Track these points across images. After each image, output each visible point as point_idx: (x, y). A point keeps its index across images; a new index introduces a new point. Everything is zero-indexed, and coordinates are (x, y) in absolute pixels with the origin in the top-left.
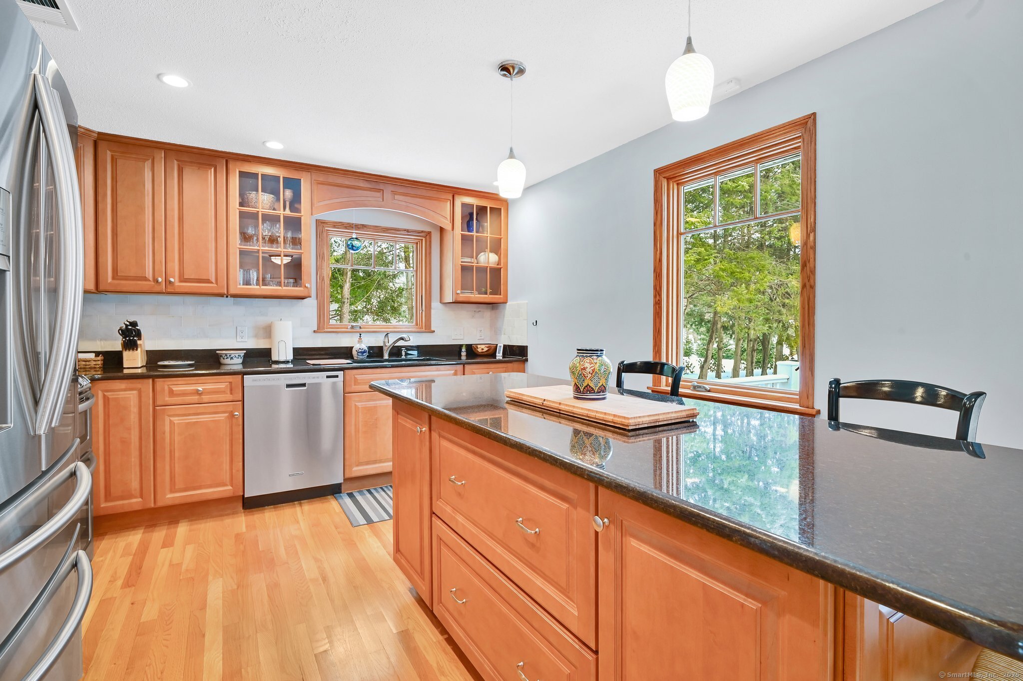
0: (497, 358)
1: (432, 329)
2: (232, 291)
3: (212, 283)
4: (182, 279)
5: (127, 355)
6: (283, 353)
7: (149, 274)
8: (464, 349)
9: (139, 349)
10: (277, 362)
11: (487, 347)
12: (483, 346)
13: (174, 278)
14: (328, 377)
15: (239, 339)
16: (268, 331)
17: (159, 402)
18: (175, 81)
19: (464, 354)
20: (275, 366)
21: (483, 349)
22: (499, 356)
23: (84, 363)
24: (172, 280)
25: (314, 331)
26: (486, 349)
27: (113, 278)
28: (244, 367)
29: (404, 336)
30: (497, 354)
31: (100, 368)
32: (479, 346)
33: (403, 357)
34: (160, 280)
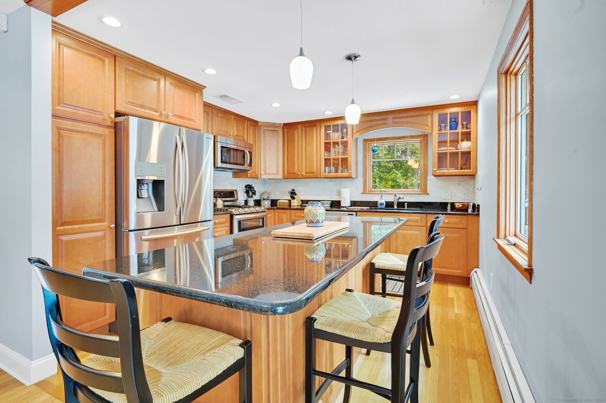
0: (469, 212)
1: (428, 192)
2: (322, 176)
3: (315, 173)
4: (306, 173)
5: (292, 201)
6: (346, 203)
7: (296, 171)
8: (449, 205)
9: (296, 199)
10: (343, 207)
11: (462, 205)
12: (459, 204)
13: (303, 173)
14: (349, 214)
15: (331, 196)
16: (339, 193)
17: (291, 219)
18: (276, 105)
19: (449, 208)
20: (342, 209)
21: (458, 206)
22: (470, 210)
23: (284, 203)
24: (302, 173)
25: (362, 193)
26: (460, 206)
27: (287, 174)
28: (331, 208)
29: (401, 196)
30: (469, 210)
31: (288, 205)
32: (456, 204)
33: (406, 208)
34: (299, 173)
